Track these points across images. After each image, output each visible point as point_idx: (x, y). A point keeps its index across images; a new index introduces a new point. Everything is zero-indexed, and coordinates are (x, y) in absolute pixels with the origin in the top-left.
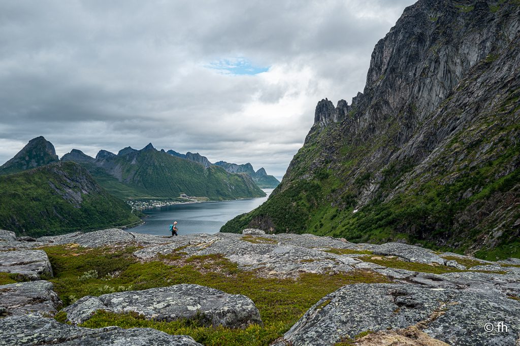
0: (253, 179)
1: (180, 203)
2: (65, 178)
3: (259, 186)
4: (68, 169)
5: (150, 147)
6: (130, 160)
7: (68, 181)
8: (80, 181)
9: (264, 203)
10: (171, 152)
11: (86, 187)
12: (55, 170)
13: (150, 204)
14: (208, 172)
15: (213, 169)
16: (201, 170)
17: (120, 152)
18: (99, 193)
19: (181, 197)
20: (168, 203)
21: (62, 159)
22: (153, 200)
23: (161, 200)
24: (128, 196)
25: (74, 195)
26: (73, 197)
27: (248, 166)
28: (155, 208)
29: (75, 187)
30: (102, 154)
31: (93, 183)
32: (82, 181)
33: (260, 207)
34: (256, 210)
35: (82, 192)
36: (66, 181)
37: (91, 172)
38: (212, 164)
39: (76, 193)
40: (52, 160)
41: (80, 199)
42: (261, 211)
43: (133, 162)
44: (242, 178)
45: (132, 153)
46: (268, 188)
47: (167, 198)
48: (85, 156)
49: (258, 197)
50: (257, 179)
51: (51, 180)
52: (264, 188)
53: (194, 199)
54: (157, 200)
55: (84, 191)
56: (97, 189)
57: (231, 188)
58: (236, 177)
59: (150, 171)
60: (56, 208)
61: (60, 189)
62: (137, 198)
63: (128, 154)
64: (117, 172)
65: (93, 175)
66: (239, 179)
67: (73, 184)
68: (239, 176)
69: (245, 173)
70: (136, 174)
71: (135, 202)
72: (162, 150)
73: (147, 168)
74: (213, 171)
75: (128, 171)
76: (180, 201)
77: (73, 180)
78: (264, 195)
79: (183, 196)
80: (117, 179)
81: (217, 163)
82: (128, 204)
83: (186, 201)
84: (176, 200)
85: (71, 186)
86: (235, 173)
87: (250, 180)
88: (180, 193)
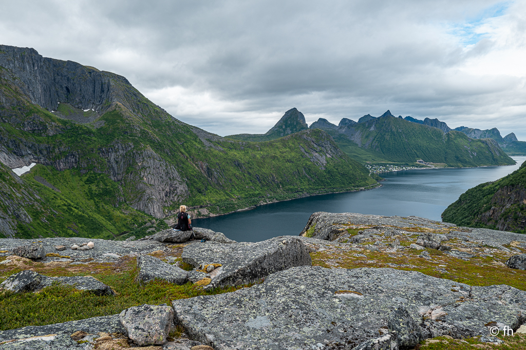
0: (499, 145)
2: (313, 143)
5: (388, 114)
6: (369, 127)
7: (315, 146)
8: (325, 146)
10: (408, 118)
11: (330, 152)
12: (305, 136)
13: (387, 168)
14: (447, 138)
15: (452, 135)
16: (439, 136)
17: (360, 120)
19: (418, 163)
20: (404, 168)
21: (311, 127)
22: (390, 164)
23: (397, 165)
24: (366, 160)
25: (320, 158)
26: (319, 160)
27: (495, 132)
29: (321, 151)
30: (344, 121)
31: (335, 148)
32: (327, 146)
34: (503, 179)
35: (326, 156)
36: (313, 145)
37: (334, 138)
38: (452, 130)
39: (322, 156)
40: (303, 128)
41: (324, 162)
42: (511, 180)
43: (372, 129)
44: (486, 144)
45: (371, 120)
47: (404, 163)
48: (330, 124)
51: (301, 145)
53: (431, 164)
54: (393, 164)
55: (328, 155)
56: (339, 153)
57: (473, 155)
58: (479, 143)
59: (387, 137)
60: (305, 168)
61: (309, 153)
62: (375, 162)
63: (367, 121)
64: (357, 138)
65: (336, 141)
66: (483, 145)
67: (319, 148)
68: (483, 142)
69: (489, 139)
70: (374, 140)
71: (372, 166)
72: (400, 117)
73: (385, 134)
75: (367, 137)
76: (417, 167)
77: (319, 145)
78: (514, 163)
79: (420, 162)
80: (357, 145)
81: (457, 129)
82: (366, 168)
83: (423, 166)
84: (413, 166)
85: (318, 151)
86: (478, 139)
87: (496, 146)
88: (416, 159)
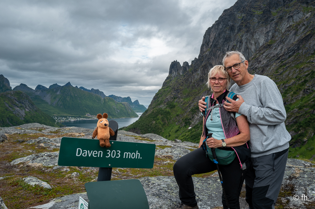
0: (131, 106)
1: (85, 119)
2: (15, 101)
3: (135, 111)
4: (17, 95)
5: (69, 84)
6: (56, 92)
7: (17, 103)
8: (24, 103)
9: (137, 121)
10: (82, 88)
11: (28, 107)
12: (9, 96)
13: (67, 119)
14: (104, 101)
16: (99, 100)
17: (50, 86)
18: (36, 111)
19: (86, 116)
20: (78, 119)
21: (14, 89)
22: (69, 116)
23: (74, 117)
24: (54, 113)
25: (20, 111)
26: (19, 113)
27: (128, 99)
28: (70, 121)
29: (21, 107)
30: (39, 87)
31: (32, 105)
32: (26, 103)
33: (134, 123)
34: (131, 125)
35: (25, 110)
36: (15, 102)
37: (31, 98)
38: (106, 96)
39: (22, 110)
40: (8, 90)
41: (24, 114)
42: (134, 126)
43: (58, 93)
44: (125, 106)
45: (58, 87)
46: (140, 112)
47: (78, 116)
48: (29, 88)
49: (133, 117)
50: (133, 107)
51: (6, 101)
52: (138, 112)
53: (95, 117)
54: (72, 117)
55: (27, 110)
56: (35, 109)
57: (117, 112)
58: (121, 105)
59: (68, 99)
60: (8, 119)
61: (12, 108)
62: (59, 115)
63: (55, 87)
64: (48, 98)
65: (32, 100)
66: (123, 106)
67: (20, 105)
68: (123, 104)
69: (126, 102)
70: (59, 100)
71: (58, 118)
72: (76, 87)
73: (66, 97)
74: (107, 100)
75: (55, 98)
76: (86, 118)
77: (20, 102)
78: (137, 116)
79: (88, 115)
80: (47, 103)
81: (110, 96)
82: (53, 119)
83: (89, 118)
84: (83, 117)
85: (19, 106)
86: (120, 102)
87: (129, 107)
88: (86, 113)
